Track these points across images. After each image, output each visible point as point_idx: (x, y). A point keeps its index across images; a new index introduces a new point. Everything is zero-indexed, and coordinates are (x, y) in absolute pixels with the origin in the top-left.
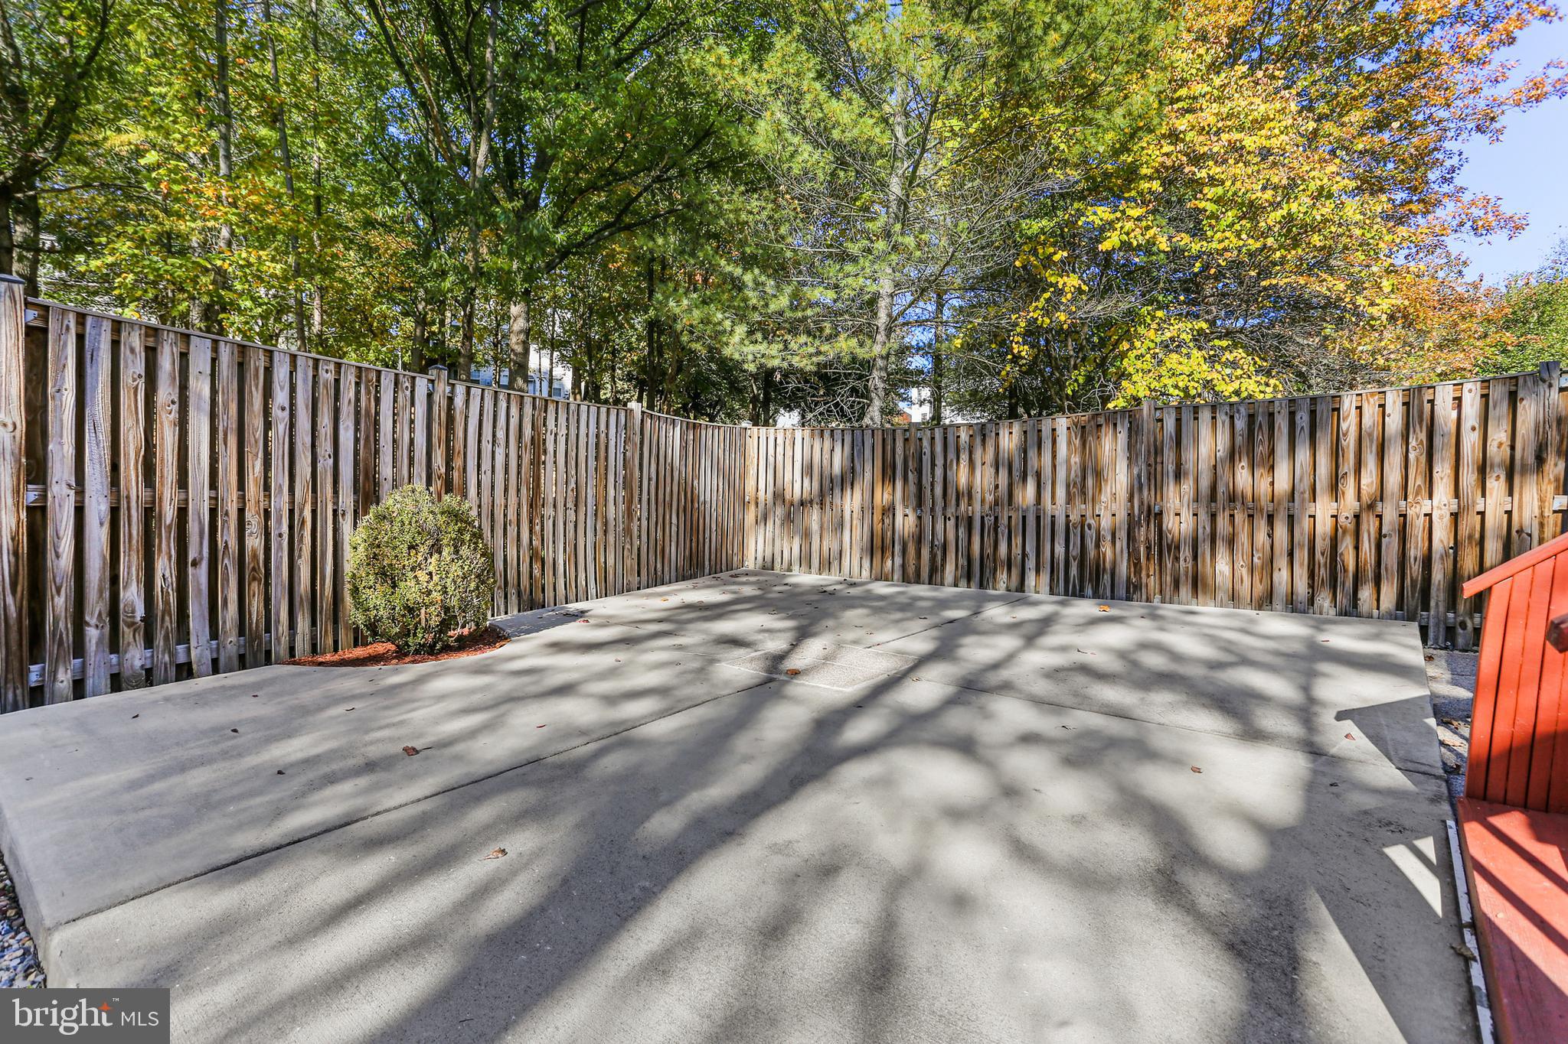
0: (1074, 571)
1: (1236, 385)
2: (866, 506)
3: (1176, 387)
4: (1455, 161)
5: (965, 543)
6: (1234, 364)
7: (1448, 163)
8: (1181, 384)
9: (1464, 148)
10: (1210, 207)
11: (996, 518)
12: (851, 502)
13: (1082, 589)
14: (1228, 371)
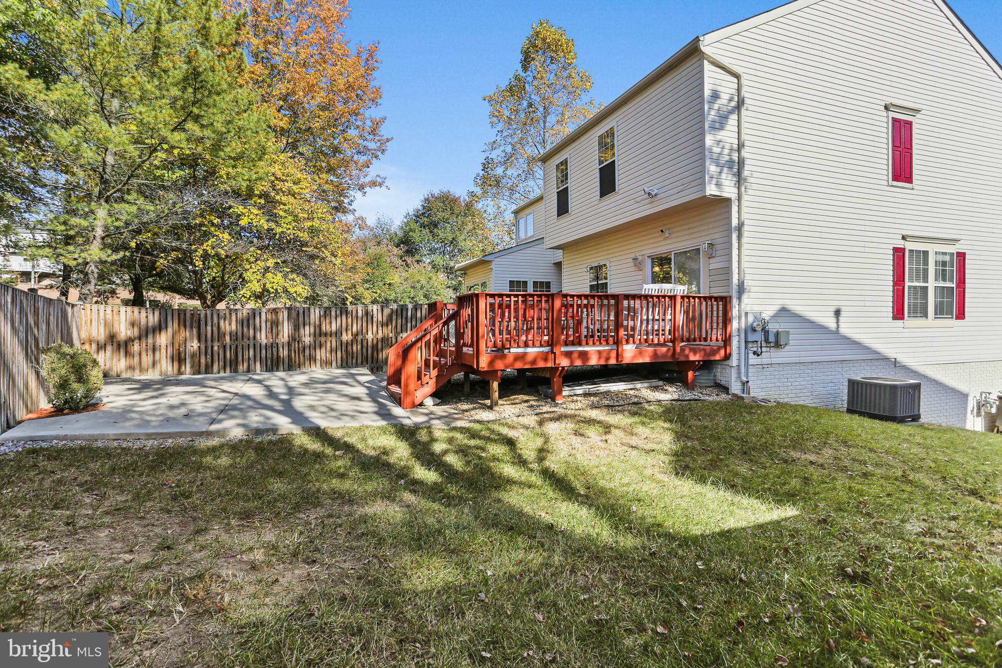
0: (269, 363)
1: (295, 289)
2: (169, 343)
3: (273, 288)
4: (352, 198)
5: (222, 356)
6: (293, 280)
7: (351, 198)
8: (275, 288)
9: (355, 195)
10: (282, 213)
11: (237, 346)
12: (163, 339)
13: (272, 369)
14: (292, 282)
